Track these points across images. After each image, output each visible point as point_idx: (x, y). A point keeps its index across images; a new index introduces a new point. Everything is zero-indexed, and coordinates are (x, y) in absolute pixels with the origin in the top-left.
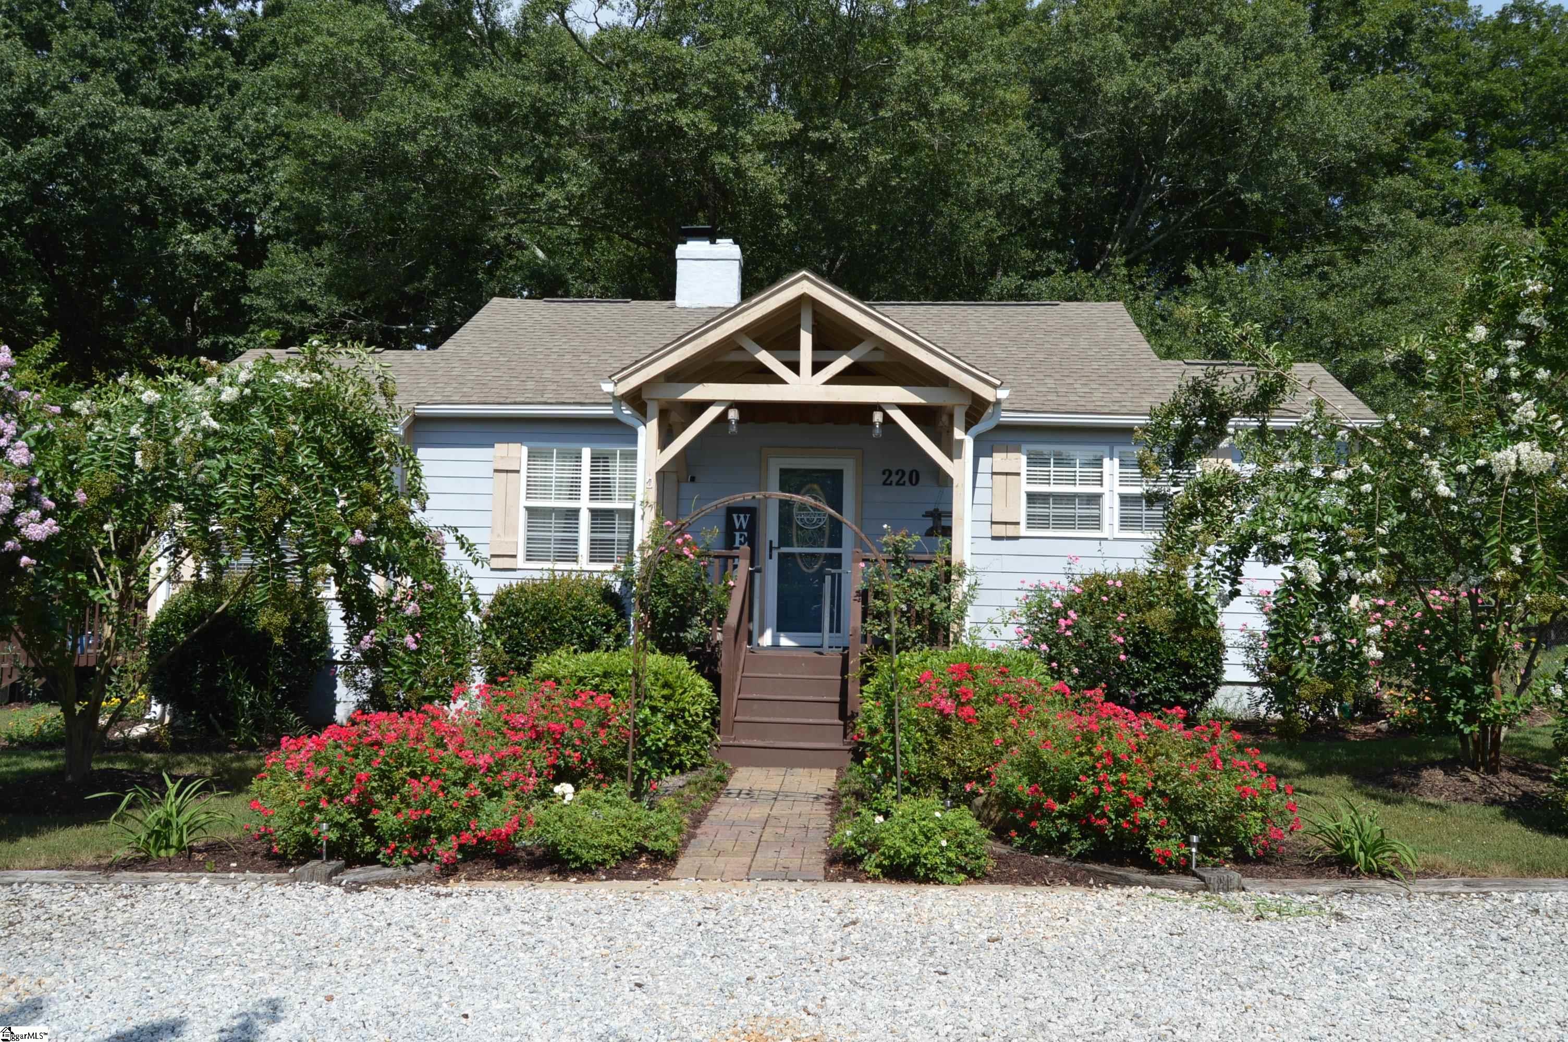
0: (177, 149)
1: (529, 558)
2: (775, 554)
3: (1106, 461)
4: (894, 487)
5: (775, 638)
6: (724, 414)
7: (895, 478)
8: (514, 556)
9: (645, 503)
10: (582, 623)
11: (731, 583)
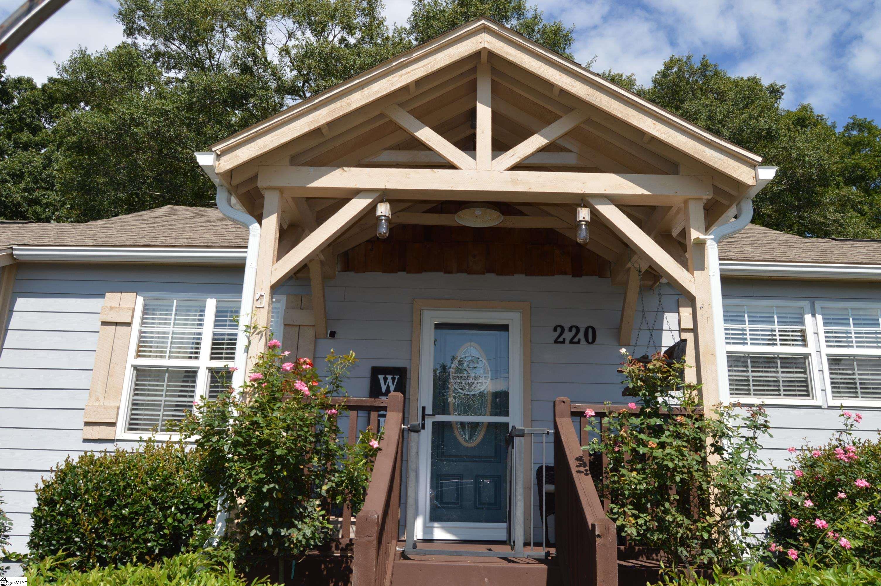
0: (8, 174)
1: (133, 426)
2: (429, 422)
3: (808, 318)
4: (567, 346)
5: (427, 529)
6: (371, 209)
7: (568, 336)
8: (113, 424)
9: (252, 329)
10: (163, 509)
11: (375, 444)
